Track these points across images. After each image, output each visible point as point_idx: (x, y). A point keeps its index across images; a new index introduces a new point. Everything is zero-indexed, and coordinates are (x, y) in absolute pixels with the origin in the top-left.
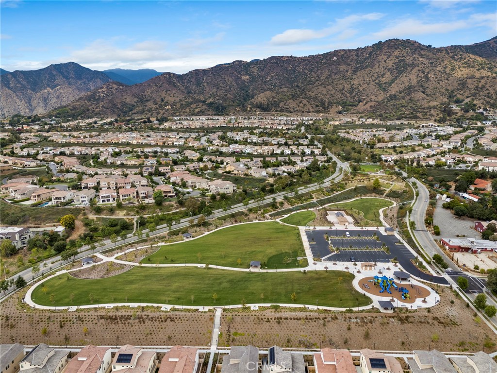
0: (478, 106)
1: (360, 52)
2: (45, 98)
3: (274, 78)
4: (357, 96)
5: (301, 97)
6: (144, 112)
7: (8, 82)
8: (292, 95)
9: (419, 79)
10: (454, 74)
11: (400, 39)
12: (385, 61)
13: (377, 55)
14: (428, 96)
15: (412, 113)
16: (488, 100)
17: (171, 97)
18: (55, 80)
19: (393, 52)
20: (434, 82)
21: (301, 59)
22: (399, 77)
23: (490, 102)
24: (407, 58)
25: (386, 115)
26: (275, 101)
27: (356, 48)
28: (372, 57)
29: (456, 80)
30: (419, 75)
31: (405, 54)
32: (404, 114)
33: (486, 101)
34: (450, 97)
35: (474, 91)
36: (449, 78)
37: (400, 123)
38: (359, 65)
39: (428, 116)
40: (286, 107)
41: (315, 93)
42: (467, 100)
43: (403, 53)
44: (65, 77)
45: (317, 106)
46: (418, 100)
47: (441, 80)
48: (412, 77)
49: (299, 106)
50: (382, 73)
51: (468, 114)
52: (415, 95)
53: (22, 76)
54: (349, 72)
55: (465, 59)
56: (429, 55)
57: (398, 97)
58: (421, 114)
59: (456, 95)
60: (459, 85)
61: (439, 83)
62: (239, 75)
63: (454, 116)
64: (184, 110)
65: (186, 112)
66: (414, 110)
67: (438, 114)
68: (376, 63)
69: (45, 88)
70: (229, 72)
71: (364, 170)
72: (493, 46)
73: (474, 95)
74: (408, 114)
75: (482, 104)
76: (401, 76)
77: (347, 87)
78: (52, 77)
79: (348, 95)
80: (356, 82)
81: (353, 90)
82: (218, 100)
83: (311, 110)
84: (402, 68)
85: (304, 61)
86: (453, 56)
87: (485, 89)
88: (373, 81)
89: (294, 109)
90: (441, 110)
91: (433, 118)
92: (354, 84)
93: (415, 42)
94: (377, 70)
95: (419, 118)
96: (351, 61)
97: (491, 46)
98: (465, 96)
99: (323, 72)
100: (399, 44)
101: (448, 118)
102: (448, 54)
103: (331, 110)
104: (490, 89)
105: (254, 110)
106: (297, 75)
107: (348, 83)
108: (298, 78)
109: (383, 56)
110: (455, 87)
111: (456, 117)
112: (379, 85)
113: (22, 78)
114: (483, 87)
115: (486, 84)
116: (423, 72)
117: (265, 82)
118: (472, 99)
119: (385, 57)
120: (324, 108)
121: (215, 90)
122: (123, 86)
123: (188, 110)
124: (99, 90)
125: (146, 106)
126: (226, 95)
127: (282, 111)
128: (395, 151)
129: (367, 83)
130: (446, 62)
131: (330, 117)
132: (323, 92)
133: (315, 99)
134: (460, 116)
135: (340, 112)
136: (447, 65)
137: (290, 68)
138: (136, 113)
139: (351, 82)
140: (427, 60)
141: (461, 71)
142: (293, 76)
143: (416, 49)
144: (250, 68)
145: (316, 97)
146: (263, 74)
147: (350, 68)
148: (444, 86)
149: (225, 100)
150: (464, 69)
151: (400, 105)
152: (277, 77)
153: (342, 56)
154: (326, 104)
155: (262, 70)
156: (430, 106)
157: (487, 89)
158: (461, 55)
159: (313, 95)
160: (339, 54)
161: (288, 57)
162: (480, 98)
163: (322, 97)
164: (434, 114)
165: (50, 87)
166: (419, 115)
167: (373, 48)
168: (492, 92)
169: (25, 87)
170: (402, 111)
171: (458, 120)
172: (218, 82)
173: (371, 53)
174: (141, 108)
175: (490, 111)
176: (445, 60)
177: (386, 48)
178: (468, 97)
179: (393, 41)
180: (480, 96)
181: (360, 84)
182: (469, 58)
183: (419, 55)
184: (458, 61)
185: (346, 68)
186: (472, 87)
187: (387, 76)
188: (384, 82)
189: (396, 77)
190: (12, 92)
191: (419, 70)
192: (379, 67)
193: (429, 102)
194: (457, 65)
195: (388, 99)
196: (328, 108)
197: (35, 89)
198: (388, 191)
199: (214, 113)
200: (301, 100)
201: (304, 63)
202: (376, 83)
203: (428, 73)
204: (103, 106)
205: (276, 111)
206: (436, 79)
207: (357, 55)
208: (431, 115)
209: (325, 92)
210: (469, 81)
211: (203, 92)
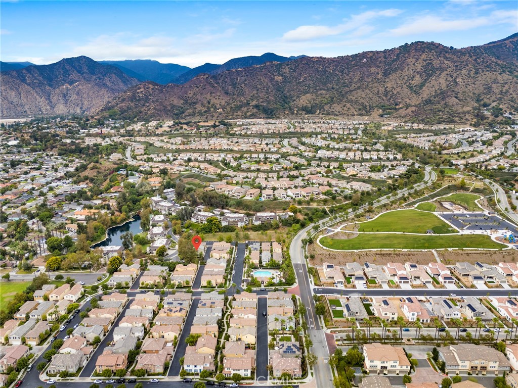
0: (504, 110)
1: (388, 54)
2: (64, 94)
3: (308, 79)
4: (392, 99)
5: (344, 100)
6: (195, 114)
7: (24, 78)
8: (331, 97)
9: (448, 83)
10: (478, 77)
11: (425, 41)
12: (414, 64)
13: (405, 57)
14: (460, 101)
15: (449, 117)
16: (512, 104)
17: (216, 99)
18: (69, 75)
19: (421, 55)
20: (462, 87)
21: (331, 60)
22: (428, 80)
23: (514, 106)
24: (435, 62)
25: (428, 120)
26: (316, 103)
27: (383, 50)
28: (400, 59)
29: (482, 85)
30: (448, 79)
31: (432, 58)
32: (442, 118)
33: (510, 105)
34: (477, 100)
35: (499, 96)
36: (475, 83)
37: (443, 128)
38: (388, 67)
39: (463, 121)
40: (332, 110)
41: (356, 96)
42: (494, 104)
43: (430, 56)
44: (79, 72)
45: (360, 109)
46: (453, 105)
47: (468, 84)
48: (441, 82)
49: (343, 109)
50: (411, 76)
51: (498, 119)
52: (449, 100)
53: (36, 71)
54: (380, 75)
55: (487, 62)
56: (453, 59)
57: (432, 101)
58: (457, 118)
59: (483, 99)
60: (485, 89)
61: (467, 87)
62: (272, 76)
63: (485, 121)
64: (236, 114)
65: (239, 116)
66: (451, 115)
67: (472, 119)
68: (405, 66)
69: (63, 84)
70: (263, 73)
71: (448, 173)
72: (509, 46)
73: (500, 99)
74: (446, 119)
75: (508, 108)
76: (430, 79)
77: (382, 90)
78: (66, 73)
79: (384, 98)
80: (389, 85)
81: (387, 93)
82: (262, 102)
83: (356, 113)
84: (431, 72)
85: (334, 61)
86: (476, 59)
87: (509, 94)
88: (405, 84)
89: (339, 112)
90: (474, 115)
91: (468, 122)
92: (387, 87)
93: (440, 44)
94: (407, 73)
95: (456, 122)
96: (380, 63)
97: (508, 46)
98: (491, 100)
99: (355, 74)
100: (425, 47)
101: (482, 122)
102: (471, 57)
103: (373, 113)
104: (513, 94)
105: (300, 112)
106: (328, 76)
107: (382, 86)
108: (330, 79)
109: (411, 59)
110: (481, 91)
111: (488, 121)
112: (411, 88)
113: (37, 73)
114: (507, 91)
115: (510, 89)
116: (451, 76)
117: (299, 83)
118: (498, 103)
119: (414, 60)
120: (366, 111)
121: (255, 92)
122: (157, 86)
123: (239, 113)
124: (138, 91)
125: (195, 108)
126: (268, 97)
127: (328, 114)
128: (459, 156)
129: (400, 86)
130: (470, 66)
131: (375, 120)
132: (362, 96)
133: (356, 102)
134: (492, 121)
135: (382, 116)
136: (471, 69)
137: (320, 69)
138: (188, 116)
139: (384, 85)
140: (451, 63)
141: (485, 74)
142: (324, 77)
143: (441, 52)
144: (282, 68)
145: (357, 101)
146: (295, 74)
147: (380, 70)
148: (471, 90)
149: (269, 102)
150: (487, 73)
151: (437, 110)
152: (310, 78)
153: (371, 58)
154: (368, 107)
155: (294, 71)
156: (464, 111)
157: (511, 94)
158: (483, 58)
159: (353, 98)
160: (368, 56)
161: (318, 58)
162: (505, 102)
163: (363, 101)
164: (469, 118)
165: (68, 83)
166: (456, 119)
167: (400, 50)
168: (515, 96)
169: (43, 84)
170: (440, 115)
171: (490, 125)
172: (255, 83)
173: (398, 55)
174: (191, 111)
175: (515, 114)
176: (469, 63)
177: (413, 51)
178: (494, 101)
179: (419, 43)
180: (505, 101)
181: (393, 88)
182: (490, 62)
183: (444, 58)
184: (481, 64)
185: (376, 70)
186: (497, 91)
187: (417, 79)
188: (415, 85)
189: (425, 80)
190: (32, 89)
191: (447, 74)
192: (408, 70)
193: (463, 108)
194: (480, 68)
195: (424, 103)
196: (369, 111)
197: (53, 85)
198: (472, 188)
199: (265, 116)
200: (345, 103)
201: (334, 64)
202: (407, 86)
203: (456, 77)
204: (154, 109)
205: (323, 114)
206: (464, 84)
207: (385, 57)
208: (467, 120)
209: (364, 96)
210: (494, 86)
211: (243, 94)
